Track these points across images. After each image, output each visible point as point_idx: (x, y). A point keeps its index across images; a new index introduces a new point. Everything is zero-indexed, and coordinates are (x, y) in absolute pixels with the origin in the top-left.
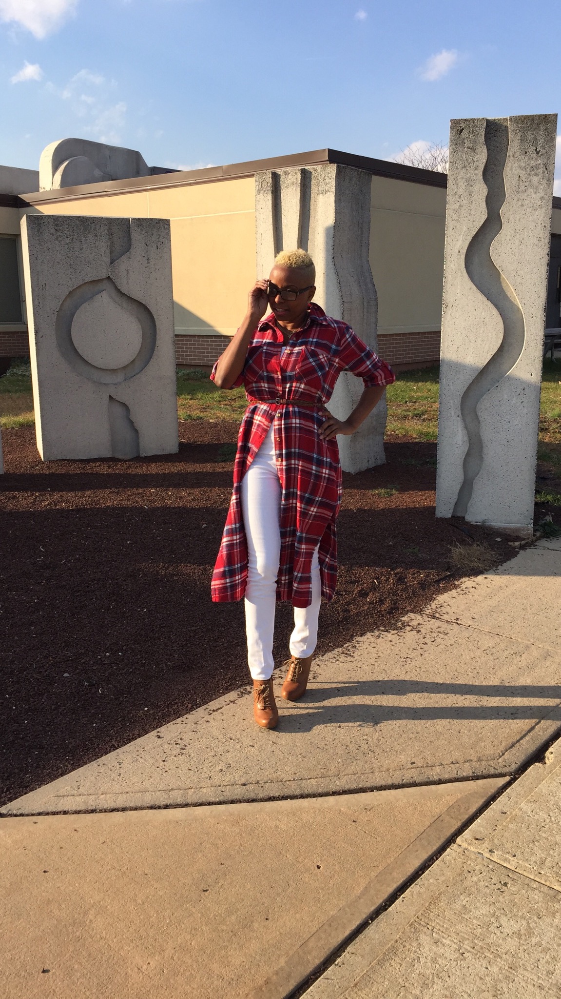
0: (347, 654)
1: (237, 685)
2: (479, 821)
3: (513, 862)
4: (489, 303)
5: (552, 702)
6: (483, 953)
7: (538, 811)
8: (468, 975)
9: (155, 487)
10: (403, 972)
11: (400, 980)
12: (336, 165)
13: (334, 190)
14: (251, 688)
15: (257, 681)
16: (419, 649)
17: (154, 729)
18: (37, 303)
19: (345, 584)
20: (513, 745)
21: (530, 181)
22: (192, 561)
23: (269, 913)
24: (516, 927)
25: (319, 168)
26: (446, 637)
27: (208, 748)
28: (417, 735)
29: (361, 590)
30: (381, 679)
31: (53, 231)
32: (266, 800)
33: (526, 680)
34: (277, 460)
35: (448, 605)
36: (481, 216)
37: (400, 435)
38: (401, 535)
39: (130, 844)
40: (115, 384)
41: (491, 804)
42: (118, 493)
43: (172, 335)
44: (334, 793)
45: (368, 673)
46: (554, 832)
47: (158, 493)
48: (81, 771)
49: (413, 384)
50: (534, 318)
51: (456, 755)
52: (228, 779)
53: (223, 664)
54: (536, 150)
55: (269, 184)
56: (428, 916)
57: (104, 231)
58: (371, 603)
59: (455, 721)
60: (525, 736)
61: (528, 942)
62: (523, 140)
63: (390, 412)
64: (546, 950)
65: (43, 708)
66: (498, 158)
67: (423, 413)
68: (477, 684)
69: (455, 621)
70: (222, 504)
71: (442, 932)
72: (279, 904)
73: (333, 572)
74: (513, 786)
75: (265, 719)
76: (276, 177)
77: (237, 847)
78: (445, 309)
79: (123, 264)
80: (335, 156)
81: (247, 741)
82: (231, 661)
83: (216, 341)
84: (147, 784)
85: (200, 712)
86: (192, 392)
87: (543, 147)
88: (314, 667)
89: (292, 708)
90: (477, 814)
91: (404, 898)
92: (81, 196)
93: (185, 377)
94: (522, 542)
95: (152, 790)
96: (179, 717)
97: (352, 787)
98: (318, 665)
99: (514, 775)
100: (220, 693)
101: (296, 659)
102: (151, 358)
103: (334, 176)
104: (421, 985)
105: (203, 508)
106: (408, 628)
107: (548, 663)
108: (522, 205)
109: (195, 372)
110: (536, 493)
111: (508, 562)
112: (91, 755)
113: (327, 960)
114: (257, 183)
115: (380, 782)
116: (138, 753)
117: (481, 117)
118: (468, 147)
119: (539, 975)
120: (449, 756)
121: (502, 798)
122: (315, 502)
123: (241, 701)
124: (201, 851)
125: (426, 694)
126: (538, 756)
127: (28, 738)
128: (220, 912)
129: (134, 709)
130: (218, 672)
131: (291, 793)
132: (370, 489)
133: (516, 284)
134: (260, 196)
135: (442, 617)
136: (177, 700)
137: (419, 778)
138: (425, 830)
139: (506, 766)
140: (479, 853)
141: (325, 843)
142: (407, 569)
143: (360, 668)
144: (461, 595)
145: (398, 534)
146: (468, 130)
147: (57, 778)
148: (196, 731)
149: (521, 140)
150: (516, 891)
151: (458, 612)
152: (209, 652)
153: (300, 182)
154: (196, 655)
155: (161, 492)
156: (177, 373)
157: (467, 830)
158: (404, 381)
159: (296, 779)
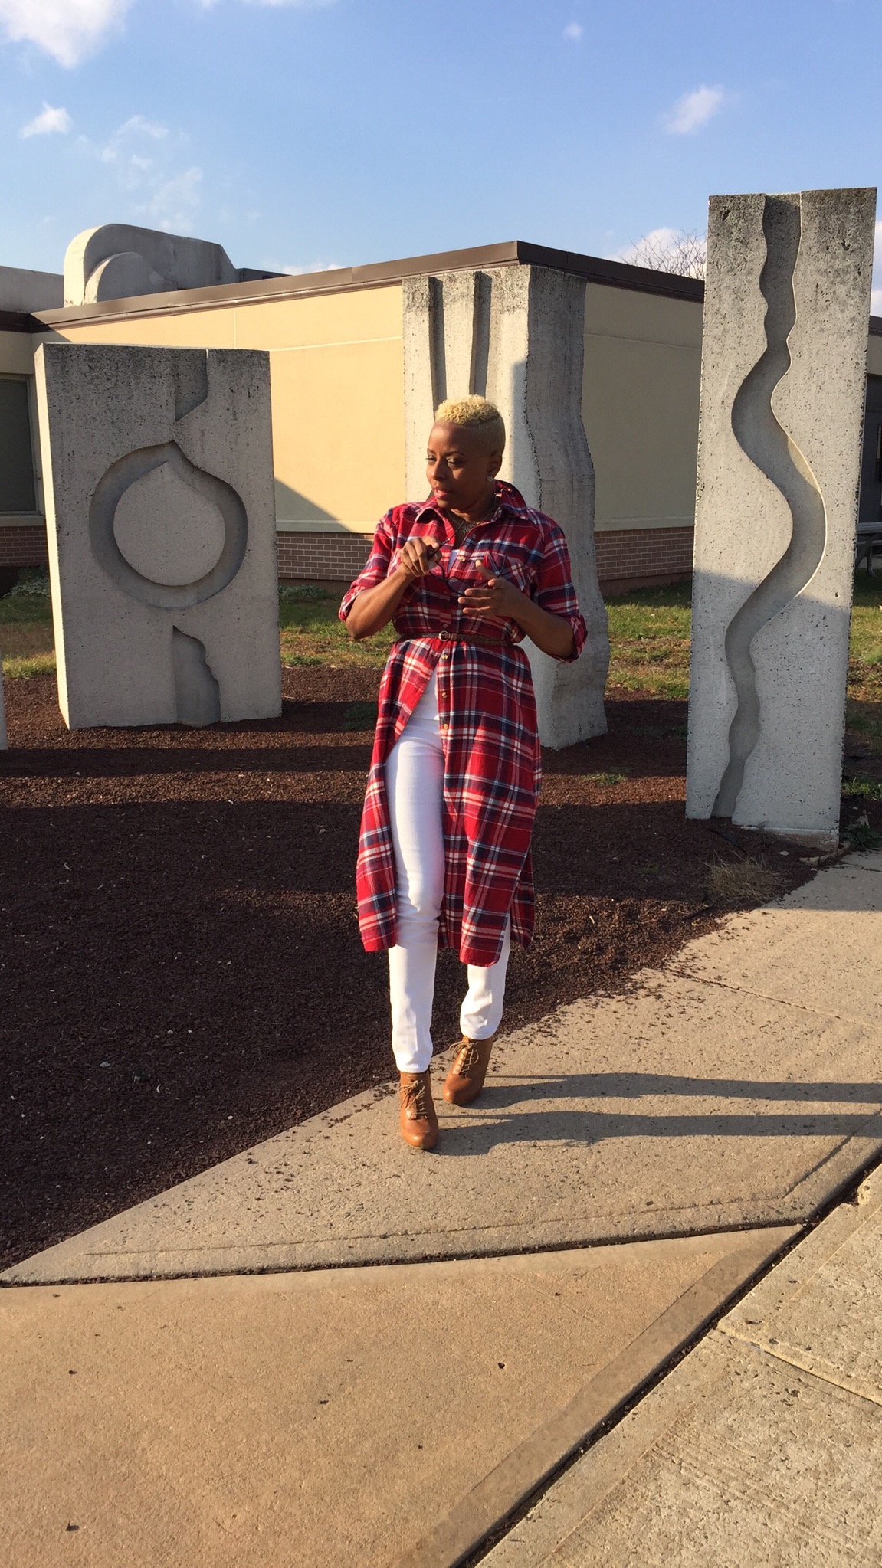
0: (546, 1032)
1: (373, 1080)
2: (754, 1294)
3: (807, 1360)
4: (770, 483)
5: (868, 1109)
6: (759, 1501)
7: (846, 1278)
8: (736, 1535)
9: (243, 770)
10: (634, 1531)
11: (629, 1543)
12: (529, 266)
13: (527, 305)
14: (395, 1085)
15: (406, 1074)
16: (660, 1025)
17: (243, 1149)
18: (60, 481)
19: (543, 922)
20: (807, 1176)
21: (834, 292)
22: (303, 886)
23: (423, 1437)
24: (810, 1460)
25: (503, 271)
26: (702, 1005)
27: (327, 1179)
28: (656, 1159)
29: (568, 933)
30: (599, 1072)
31: (86, 369)
32: (419, 1261)
33: (827, 1075)
34: (441, 728)
35: (706, 956)
36: (757, 345)
37: (630, 689)
38: (631, 846)
39: (206, 1330)
40: (183, 609)
41: (772, 1268)
42: (186, 779)
43: (272, 532)
44: (526, 1250)
45: (578, 1062)
46: (870, 1311)
47: (249, 780)
48: (128, 1215)
49: (650, 608)
50: (841, 506)
51: (718, 1190)
52: (359, 1228)
53: (351, 1047)
54: (843, 244)
55: (425, 297)
56: (672, 1443)
57: (165, 369)
58: (584, 952)
59: (716, 1137)
60: (825, 1161)
61: (829, 1483)
62: (823, 228)
63: (614, 653)
64: (858, 1497)
65: (70, 1116)
66: (784, 256)
67: (666, 655)
68: (750, 1079)
69: (716, 981)
70: (350, 796)
71: (695, 1468)
72: (439, 1424)
73: (528, 903)
74: (806, 1239)
75: (417, 1134)
76: (435, 286)
77: (373, 1335)
79: (196, 421)
80: (528, 253)
81: (390, 1169)
82: (364, 1043)
83: (341, 542)
84: (231, 1236)
85: (316, 1122)
86: (303, 621)
87: (855, 239)
88: (495, 1054)
89: (459, 1117)
90: (749, 1283)
91: (636, 1414)
92: (128, 315)
93: (292, 598)
94: (822, 858)
95: (239, 1244)
96: (281, 1131)
97: (554, 1241)
98: (501, 1049)
99: (809, 1222)
100: (346, 1093)
101: (470, 1041)
102: (238, 567)
103: (527, 284)
104: (663, 1551)
105: (321, 803)
106: (642, 992)
107: (862, 1047)
108: (822, 330)
109: (308, 590)
110: (843, 781)
111: (800, 889)
112: (144, 1190)
113: (515, 1512)
114: (406, 295)
115: (597, 1233)
116: (217, 1187)
117: (757, 193)
118: (737, 240)
119: (847, 1535)
120: (705, 1192)
121: (790, 1259)
123: (379, 1106)
124: (317, 1341)
125: (671, 1096)
126: (846, 1193)
127: (45, 1163)
128: (345, 1436)
129: (212, 1119)
130: (344, 1061)
131: (458, 1250)
132: (583, 773)
133: (813, 453)
134: (412, 315)
135: (695, 975)
136: (279, 1105)
137: (660, 1227)
138: (668, 1308)
139: (796, 1208)
140: (753, 1344)
141: (511, 1328)
142: (641, 899)
143: (567, 1053)
144: (725, 941)
145: (627, 844)
146: (737, 213)
147: (91, 1226)
148: (309, 1153)
149: (819, 228)
150: (811, 1403)
151: (720, 966)
152: (329, 1029)
153: (473, 293)
154: (309, 1033)
155: (254, 778)
156: (280, 591)
157: (735, 1309)
158: (636, 604)
159: (466, 1227)
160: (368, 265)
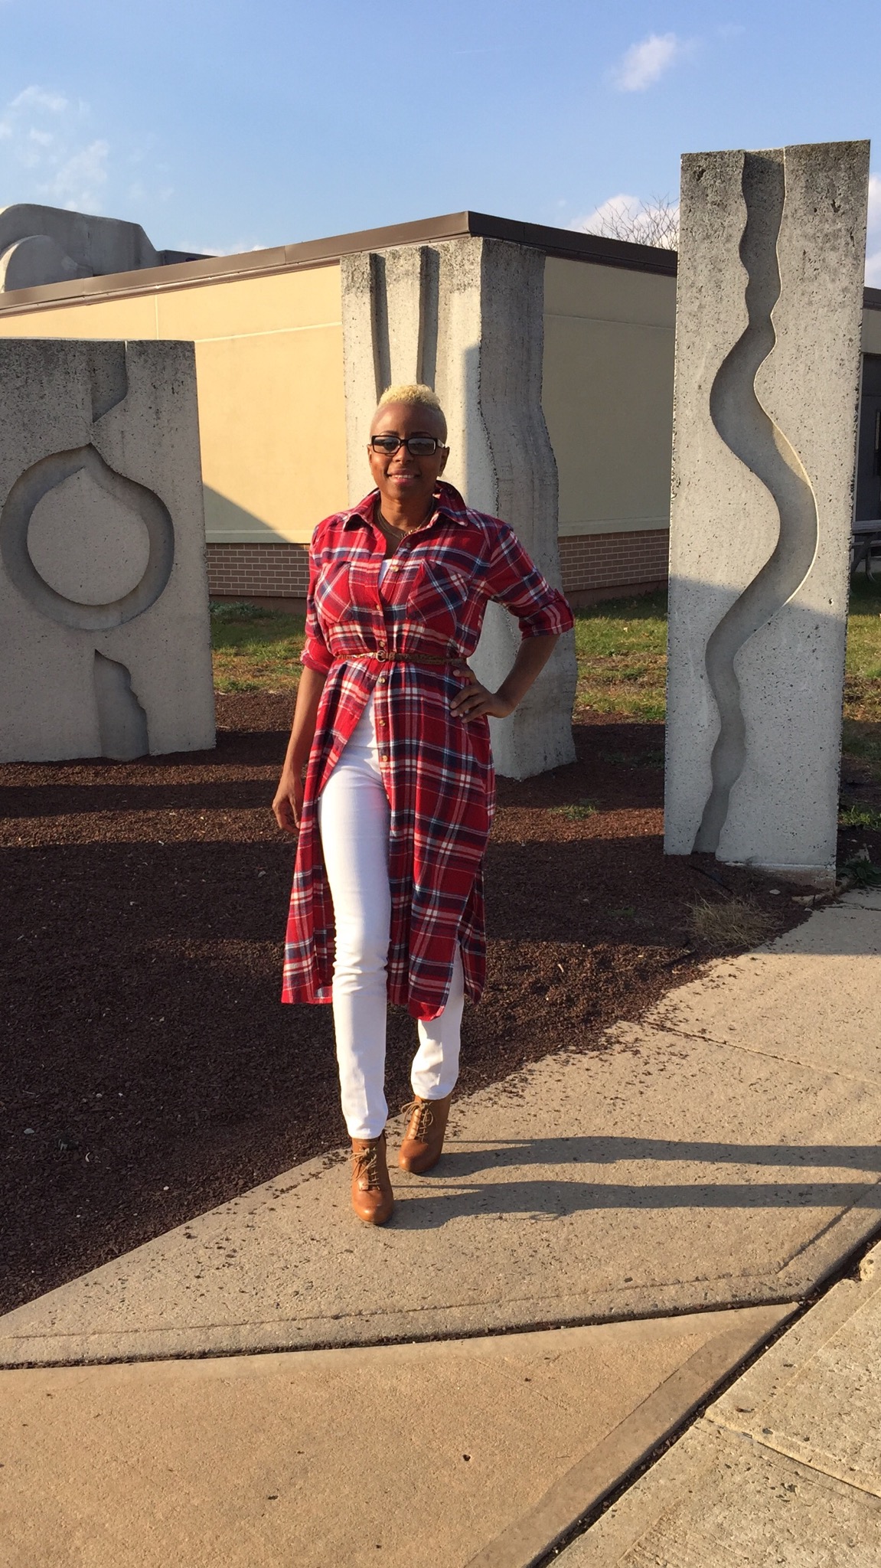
0: (511, 1092)
1: (321, 1146)
2: (745, 1380)
3: (804, 1450)
4: (753, 477)
5: (870, 1177)
7: (848, 1361)
9: (175, 807)
12: (481, 239)
13: (479, 283)
14: (346, 1152)
15: (358, 1140)
16: (638, 1084)
17: (180, 1222)
19: (506, 971)
20: (803, 1249)
21: (824, 260)
22: (242, 934)
23: (382, 1537)
24: (810, 1561)
25: (452, 244)
26: (684, 1062)
27: (273, 1254)
28: (634, 1231)
29: (538, 980)
30: (571, 1136)
32: (374, 1345)
33: (825, 1136)
34: (381, 760)
35: (688, 1007)
36: (738, 322)
37: (601, 712)
38: (603, 886)
39: (143, 1418)
40: (105, 631)
41: (766, 1351)
42: (112, 819)
43: (201, 544)
44: (492, 1332)
45: (548, 1125)
46: (875, 1398)
47: (181, 819)
49: (622, 622)
50: (834, 501)
51: (705, 1266)
52: (309, 1308)
53: (296, 1110)
54: (833, 205)
55: (365, 276)
56: (656, 1543)
57: (79, 364)
58: (553, 1004)
59: (701, 1209)
60: (824, 1232)
62: (809, 187)
63: (583, 672)
66: (768, 220)
67: (640, 673)
68: (739, 1143)
69: (700, 1035)
72: (399, 1521)
73: (479, 954)
74: (803, 1318)
75: (368, 1207)
76: (377, 263)
77: (326, 1424)
78: (676, 489)
79: (115, 421)
80: (481, 225)
81: (342, 1244)
82: (312, 1106)
83: (279, 554)
84: (169, 1316)
85: (260, 1192)
86: (238, 642)
87: (846, 200)
88: (453, 1114)
89: (416, 1187)
90: (740, 1367)
91: (615, 1511)
92: (41, 305)
93: (226, 617)
94: (817, 896)
95: (178, 1326)
96: (221, 1203)
97: (523, 1322)
98: (462, 1112)
99: (806, 1300)
100: (292, 1161)
101: (423, 1101)
102: (165, 583)
105: (260, 843)
106: (617, 1047)
107: (864, 1106)
108: (810, 303)
109: (242, 608)
110: (839, 810)
111: (793, 931)
112: (73, 1268)
114: (345, 275)
115: (570, 1313)
116: (153, 1264)
117: (736, 149)
118: (714, 203)
120: (691, 1267)
121: (784, 1341)
122: (449, 832)
123: (329, 1175)
124: (264, 1431)
125: (650, 1161)
126: (848, 1267)
129: (145, 1190)
130: (290, 1125)
131: (418, 1332)
132: (548, 805)
133: (802, 443)
134: (351, 297)
135: (676, 1028)
136: (219, 1173)
137: (640, 1306)
138: (650, 1395)
139: (791, 1285)
140: (745, 1434)
141: (477, 1417)
142: (615, 945)
143: (535, 1116)
144: (710, 989)
145: (599, 884)
146: (713, 172)
147: (17, 1306)
148: (252, 1226)
149: (806, 187)
150: (810, 1499)
151: (704, 1017)
152: (272, 1091)
153: (419, 270)
154: (251, 1095)
155: (187, 816)
156: (212, 610)
157: (724, 1395)
158: (606, 617)
159: (426, 1307)
160: (302, 244)
